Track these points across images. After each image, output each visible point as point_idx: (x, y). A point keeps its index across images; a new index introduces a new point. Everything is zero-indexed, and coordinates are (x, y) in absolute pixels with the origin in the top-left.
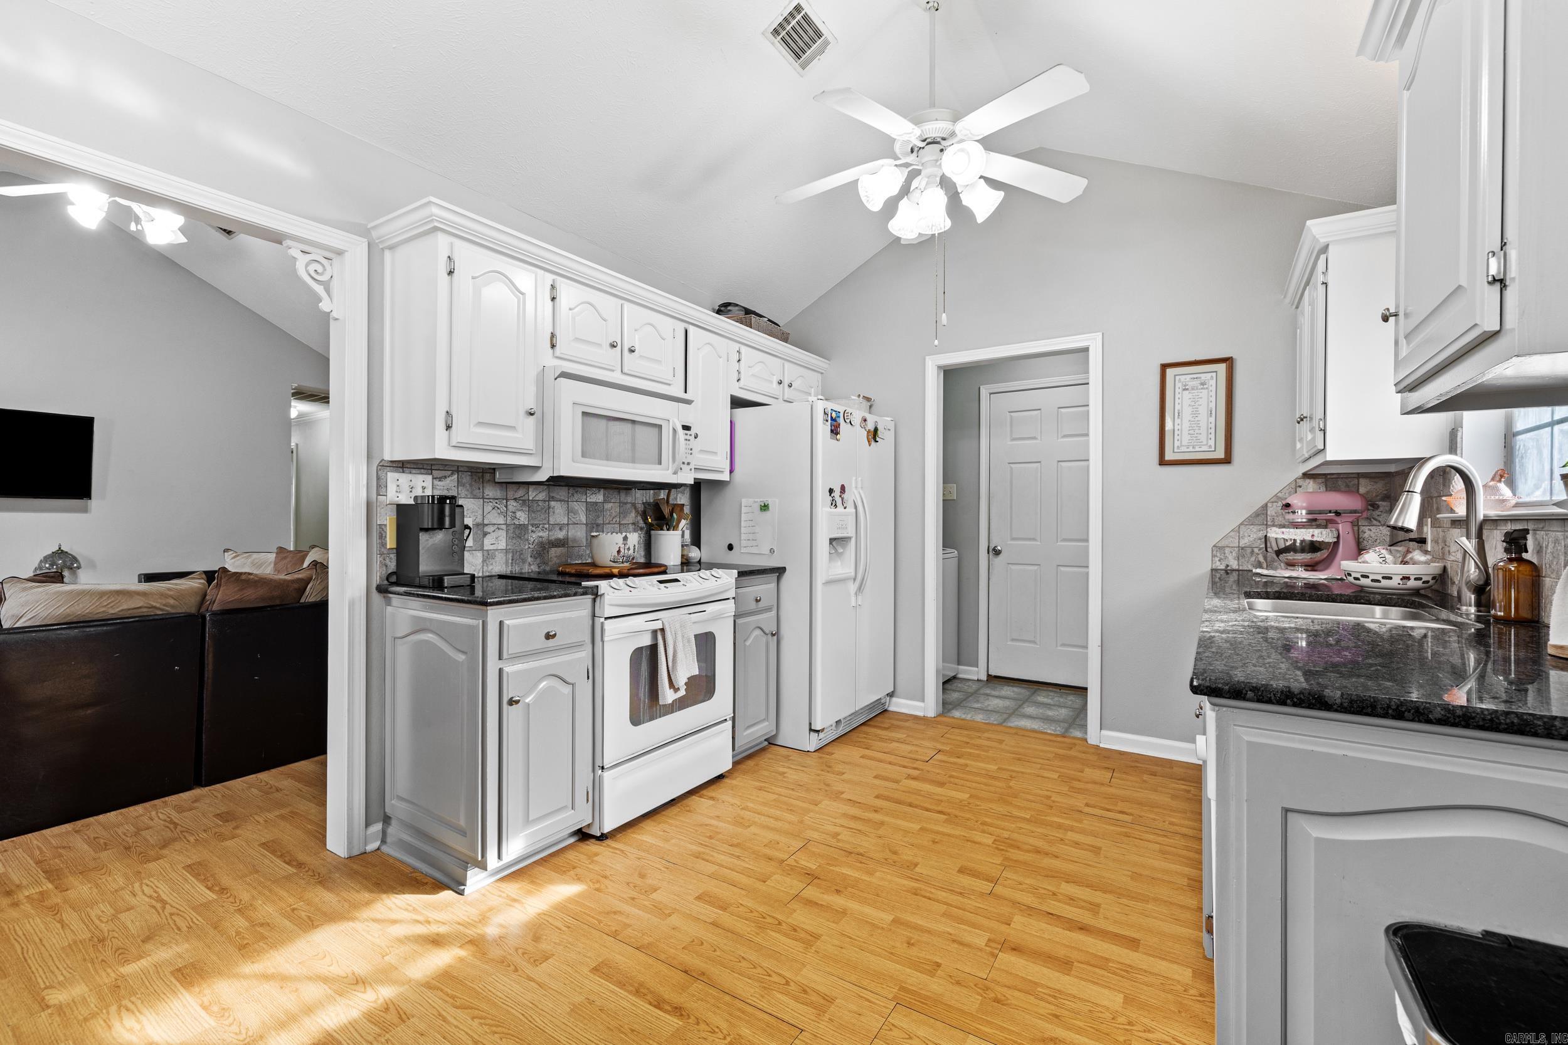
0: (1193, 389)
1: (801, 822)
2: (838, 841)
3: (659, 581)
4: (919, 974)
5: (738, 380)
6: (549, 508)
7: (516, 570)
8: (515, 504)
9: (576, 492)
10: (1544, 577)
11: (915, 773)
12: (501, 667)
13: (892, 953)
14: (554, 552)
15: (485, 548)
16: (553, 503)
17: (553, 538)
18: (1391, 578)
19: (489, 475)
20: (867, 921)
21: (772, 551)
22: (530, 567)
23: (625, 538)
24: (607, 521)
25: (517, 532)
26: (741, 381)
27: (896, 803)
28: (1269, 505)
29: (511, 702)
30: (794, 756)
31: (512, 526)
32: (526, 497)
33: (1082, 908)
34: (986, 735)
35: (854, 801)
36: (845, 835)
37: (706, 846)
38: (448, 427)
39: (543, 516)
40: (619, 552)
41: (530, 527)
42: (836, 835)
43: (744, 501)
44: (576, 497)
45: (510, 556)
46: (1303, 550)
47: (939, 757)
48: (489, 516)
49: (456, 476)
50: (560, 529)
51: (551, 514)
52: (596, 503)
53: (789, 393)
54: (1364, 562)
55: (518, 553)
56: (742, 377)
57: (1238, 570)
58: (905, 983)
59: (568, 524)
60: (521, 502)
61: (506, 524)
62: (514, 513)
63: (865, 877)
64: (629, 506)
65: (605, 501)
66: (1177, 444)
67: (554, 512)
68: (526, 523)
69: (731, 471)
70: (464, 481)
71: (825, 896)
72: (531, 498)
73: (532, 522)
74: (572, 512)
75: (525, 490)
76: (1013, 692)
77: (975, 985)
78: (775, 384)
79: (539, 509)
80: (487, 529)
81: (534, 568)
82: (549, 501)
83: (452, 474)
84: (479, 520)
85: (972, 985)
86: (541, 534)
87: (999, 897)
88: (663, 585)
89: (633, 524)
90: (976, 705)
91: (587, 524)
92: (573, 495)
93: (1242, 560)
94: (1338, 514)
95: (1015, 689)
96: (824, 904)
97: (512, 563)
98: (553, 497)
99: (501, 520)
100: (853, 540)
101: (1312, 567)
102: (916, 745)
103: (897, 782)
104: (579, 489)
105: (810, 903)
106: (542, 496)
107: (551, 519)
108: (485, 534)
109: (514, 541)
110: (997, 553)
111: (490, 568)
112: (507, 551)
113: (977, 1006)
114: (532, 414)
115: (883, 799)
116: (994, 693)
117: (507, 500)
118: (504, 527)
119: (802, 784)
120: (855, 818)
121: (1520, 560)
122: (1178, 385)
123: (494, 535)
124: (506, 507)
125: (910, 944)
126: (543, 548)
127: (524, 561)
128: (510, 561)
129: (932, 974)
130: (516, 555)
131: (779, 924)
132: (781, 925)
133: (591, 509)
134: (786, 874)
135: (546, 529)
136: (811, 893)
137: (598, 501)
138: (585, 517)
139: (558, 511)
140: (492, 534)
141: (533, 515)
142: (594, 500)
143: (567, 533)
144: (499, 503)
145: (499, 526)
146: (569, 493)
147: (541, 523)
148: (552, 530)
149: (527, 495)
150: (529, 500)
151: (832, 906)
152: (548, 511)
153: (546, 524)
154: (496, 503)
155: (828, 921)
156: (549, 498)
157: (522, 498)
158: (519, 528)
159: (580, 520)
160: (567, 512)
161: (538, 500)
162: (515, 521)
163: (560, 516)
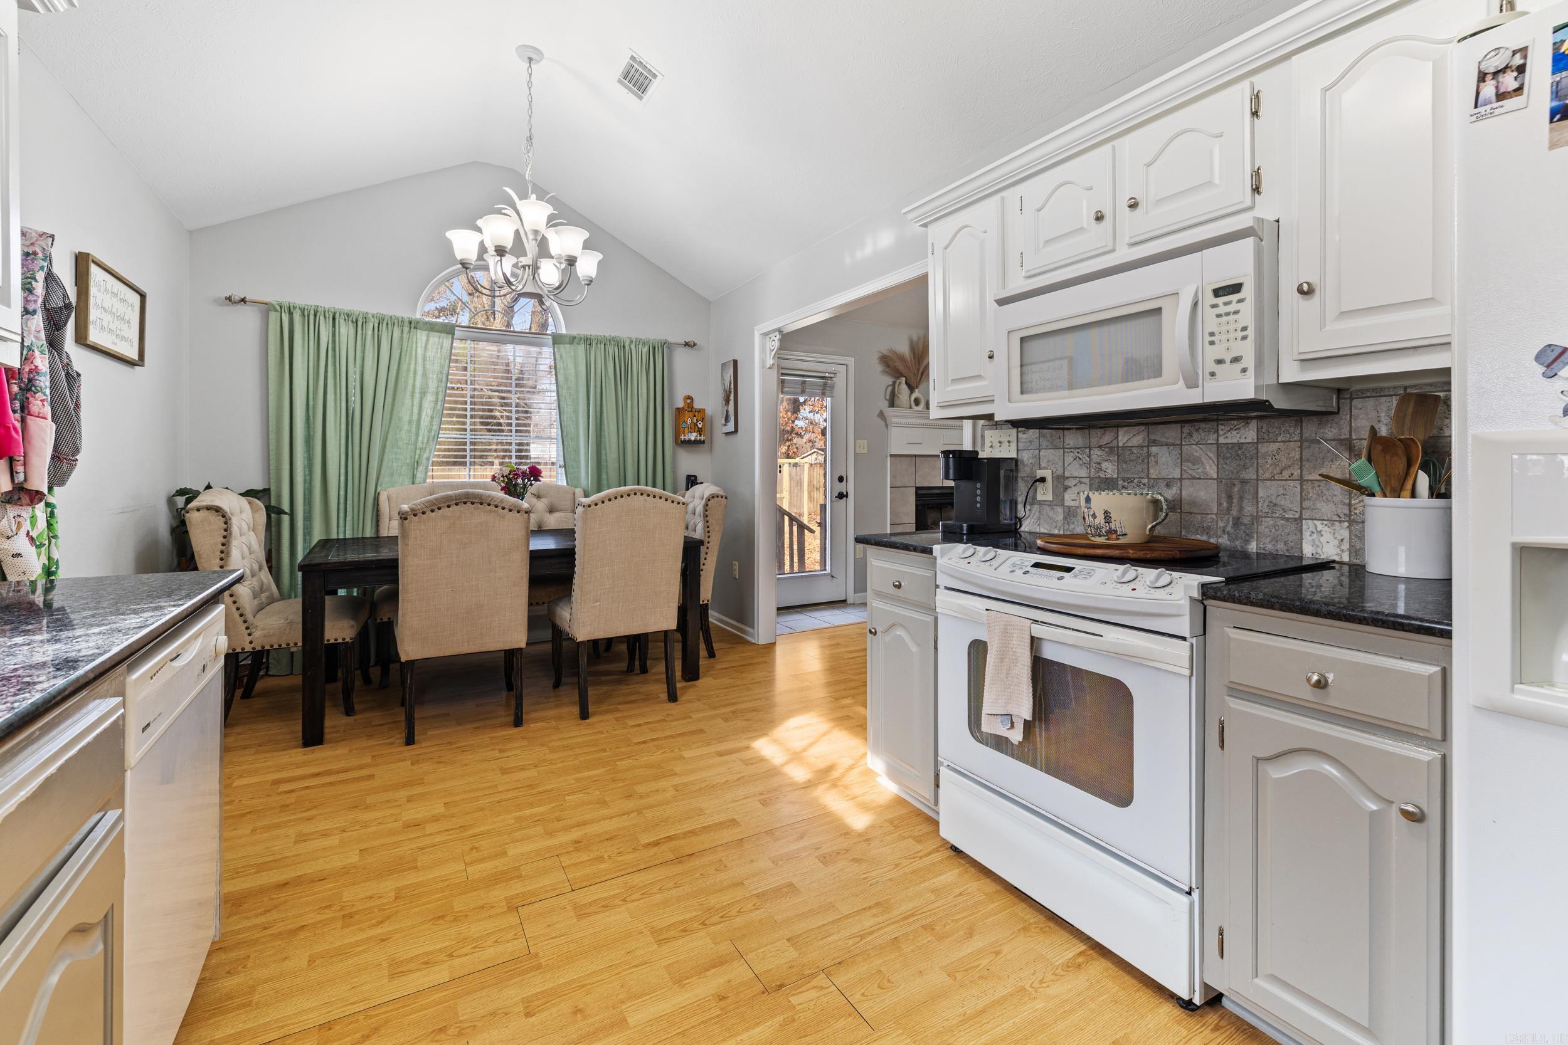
6: (1149, 456)
8: (1100, 453)
9: (1197, 430)
13: (583, 986)
15: (1066, 504)
16: (1154, 449)
24: (1267, 475)
29: (871, 631)
32: (1115, 443)
39: (1139, 468)
41: (1121, 482)
44: (1196, 437)
48: (1069, 467)
50: (1168, 486)
51: (1152, 464)
52: (1240, 445)
58: (541, 973)
59: (1181, 479)
60: (1107, 450)
61: (1089, 477)
62: (1099, 464)
65: (1260, 440)
67: (1156, 462)
68: (1116, 476)
71: (722, 981)
72: (1121, 445)
73: (1122, 475)
74: (1188, 461)
75: (1112, 434)
77: (475, 1026)
79: (1134, 458)
80: (1068, 483)
82: (1148, 446)
84: (1060, 472)
91: (1219, 480)
92: (1190, 435)
98: (1154, 441)
99: (1083, 473)
104: (1203, 425)
106: (1138, 440)
107: (1151, 471)
108: (1066, 488)
113: (459, 1009)
114: (992, 357)
117: (1090, 448)
118: (1087, 481)
123: (1075, 490)
124: (1089, 456)
125: (577, 1011)
129: (526, 1001)
131: (703, 924)
132: (700, 924)
133: (1228, 455)
134: (794, 964)
135: (1144, 485)
136: (738, 972)
137: (1241, 441)
138: (1216, 468)
139: (1164, 459)
140: (1073, 488)
141: (1124, 466)
142: (1235, 441)
143: (1178, 491)
144: (1080, 452)
145: (1081, 480)
146: (1182, 432)
147: (1136, 476)
148: (1153, 486)
149: (1115, 441)
150: (1118, 447)
151: (699, 978)
152: (1146, 460)
153: (1143, 478)
154: (1078, 453)
155: (677, 962)
156: (1148, 442)
157: (1108, 446)
158: (1105, 482)
159: (1206, 473)
160: (1179, 461)
161: (1132, 447)
162: (1100, 474)
163: (1165, 467)
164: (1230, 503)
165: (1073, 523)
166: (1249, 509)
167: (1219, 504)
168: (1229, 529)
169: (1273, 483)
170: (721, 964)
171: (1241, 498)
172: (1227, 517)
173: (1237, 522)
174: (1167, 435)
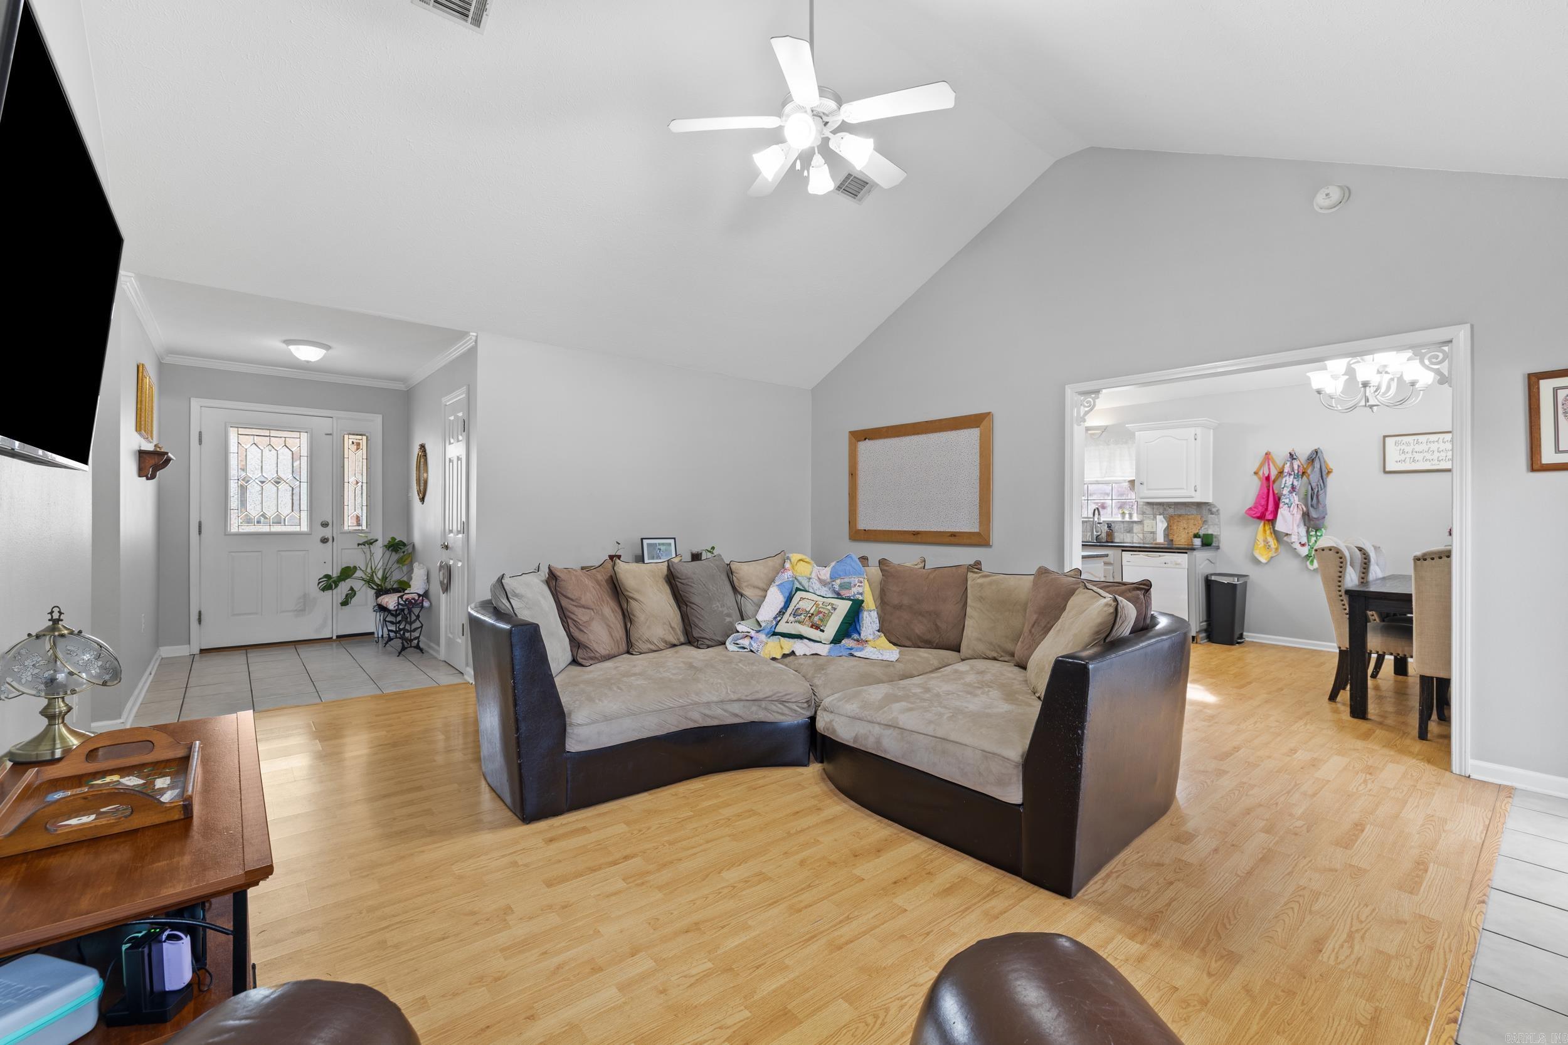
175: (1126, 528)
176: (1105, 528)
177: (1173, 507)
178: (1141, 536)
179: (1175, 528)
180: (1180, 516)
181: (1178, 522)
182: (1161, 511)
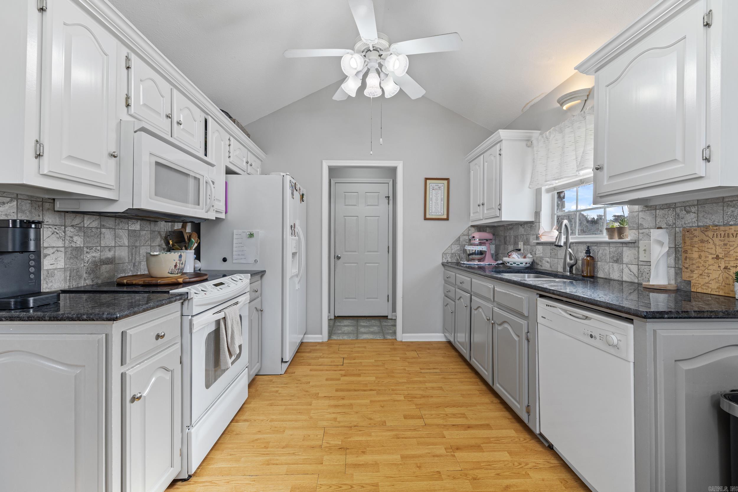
0: (436, 189)
1: (311, 418)
2: (339, 422)
3: (215, 285)
4: (436, 482)
5: (229, 157)
6: (101, 234)
7: (73, 285)
8: (72, 230)
9: (121, 222)
10: (597, 261)
11: (343, 372)
12: (123, 371)
13: (416, 477)
14: (104, 268)
16: (103, 230)
17: (103, 257)
18: (522, 264)
19: (48, 204)
20: (391, 464)
21: (256, 261)
22: (85, 282)
23: (180, 256)
24: (142, 244)
25: (74, 253)
26: (231, 158)
27: (348, 391)
28: (461, 237)
29: (134, 399)
30: (274, 379)
31: (70, 249)
32: (82, 225)
33: (460, 418)
34: (356, 345)
35: (328, 397)
36: (340, 418)
37: (267, 454)
38: (39, 156)
39: (96, 240)
40: (176, 266)
41: (85, 249)
42: (335, 419)
43: (235, 232)
44: (121, 225)
45: (68, 274)
46: (478, 254)
47: (345, 361)
48: (48, 240)
49: (15, 203)
50: (109, 250)
51: (102, 238)
52: (135, 231)
53: (250, 170)
54: (513, 258)
55: (75, 271)
56: (231, 155)
57: (451, 262)
59: (115, 247)
60: (77, 228)
61: (64, 247)
62: (72, 237)
63: (369, 439)
64: (156, 233)
65: (141, 230)
66: (430, 211)
67: (104, 237)
68: (82, 246)
69: (226, 212)
70: (24, 208)
71: (360, 458)
72: (86, 226)
73: (86, 245)
74: (118, 237)
76: (349, 322)
78: (245, 164)
79: (93, 235)
81: (89, 282)
82: (100, 228)
83: (11, 201)
85: (459, 476)
86: (94, 254)
87: (430, 425)
88: (218, 287)
89: (159, 246)
90: (340, 332)
91: (128, 246)
92: (118, 224)
93: (452, 258)
94: (487, 240)
95: (349, 321)
96: (363, 463)
97: (70, 279)
98: (103, 226)
99: (60, 244)
100: (298, 254)
101: (480, 260)
102: (331, 358)
103: (339, 380)
104: (123, 220)
105: (356, 466)
106: (95, 224)
107: (102, 242)
109: (72, 261)
110: (339, 258)
111: (50, 285)
112: (65, 269)
114: (115, 157)
115: (340, 391)
116: (342, 324)
117: (65, 227)
118: (63, 249)
119: (293, 395)
120: (336, 406)
121: (590, 256)
122: (431, 187)
123: (53, 256)
124: (65, 232)
125: (419, 467)
126: (97, 265)
127: (80, 277)
128: (68, 278)
130: (74, 273)
131: (352, 487)
132: (353, 487)
133: (132, 235)
134: (329, 454)
135: (98, 250)
136: (351, 459)
137: (136, 229)
138: (127, 241)
139: (108, 236)
140: (52, 255)
141: (88, 239)
142: (133, 229)
143: (114, 253)
144: (58, 229)
145: (58, 249)
146: (115, 222)
147: (94, 245)
148: (103, 251)
149: (82, 223)
150: (84, 227)
151: (368, 462)
152: (99, 236)
153: (98, 246)
154: (55, 229)
155: (373, 472)
156: (101, 226)
157: (78, 226)
158: (75, 250)
159: (124, 243)
160: (114, 237)
161: (92, 228)
162: (72, 244)
163: (108, 240)
164: (132, 257)
165: (52, 282)
166: (138, 259)
167: (129, 258)
168: (132, 269)
169: (144, 247)
170: (356, 465)
171: (136, 254)
172: (131, 263)
173: (134, 265)
174: (109, 223)
175: (613, 254)
176: (582, 255)
177: (693, 209)
178: (634, 268)
179: (695, 255)
180: (706, 228)
181: (702, 241)
182: (671, 220)
